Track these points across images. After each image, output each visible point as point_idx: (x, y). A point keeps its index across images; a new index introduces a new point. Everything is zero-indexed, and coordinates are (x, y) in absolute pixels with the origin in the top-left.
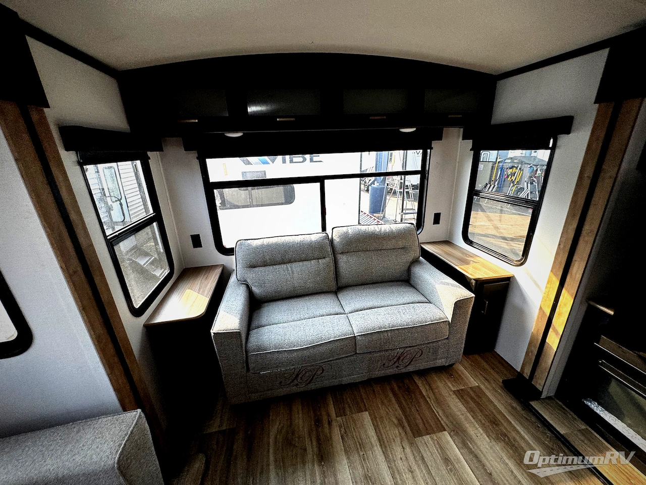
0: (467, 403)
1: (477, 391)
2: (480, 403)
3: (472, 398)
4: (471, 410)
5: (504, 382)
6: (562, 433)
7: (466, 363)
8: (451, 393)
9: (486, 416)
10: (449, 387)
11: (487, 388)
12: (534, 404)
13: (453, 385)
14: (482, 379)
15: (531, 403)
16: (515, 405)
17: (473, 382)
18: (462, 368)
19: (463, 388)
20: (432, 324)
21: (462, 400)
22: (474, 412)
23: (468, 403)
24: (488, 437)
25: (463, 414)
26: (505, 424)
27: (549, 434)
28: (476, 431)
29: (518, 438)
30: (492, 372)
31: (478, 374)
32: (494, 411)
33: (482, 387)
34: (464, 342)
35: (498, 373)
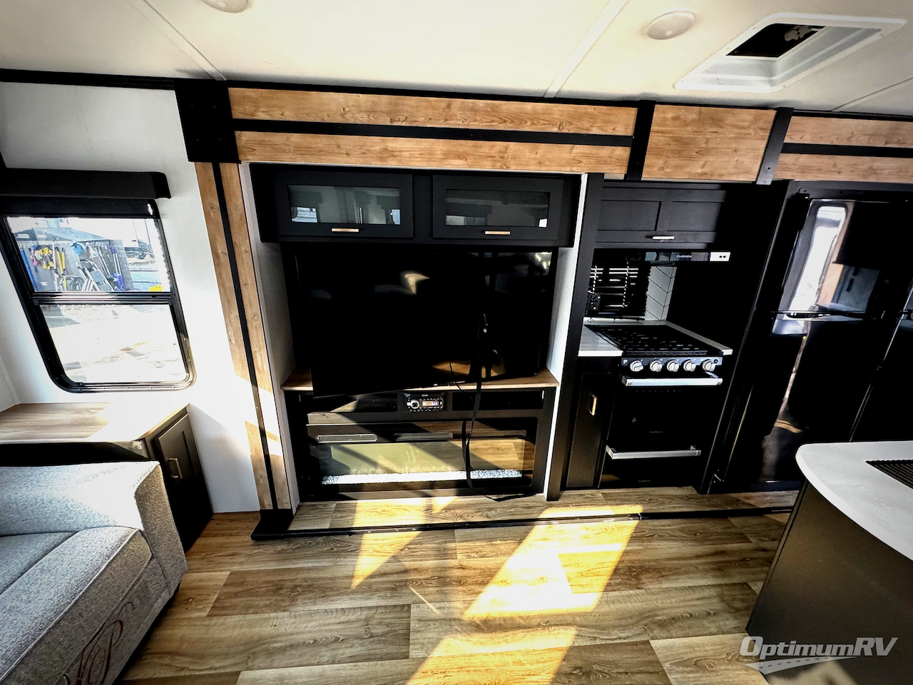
0: (234, 607)
1: (237, 580)
2: (249, 587)
3: (236, 595)
4: (246, 609)
5: (253, 538)
6: (328, 528)
7: (195, 564)
8: (206, 623)
9: (265, 594)
10: (198, 618)
11: (241, 563)
12: (294, 527)
13: (201, 610)
14: (227, 559)
15: (290, 529)
16: (279, 548)
17: (222, 575)
18: (195, 576)
19: (216, 597)
20: (113, 560)
21: (227, 612)
22: (250, 607)
23: (236, 606)
24: (284, 611)
25: (242, 627)
26: (286, 577)
27: (320, 539)
28: (270, 623)
29: (305, 575)
30: (233, 539)
31: (219, 560)
32: (269, 578)
33: (236, 568)
34: (179, 539)
35: (237, 535)
